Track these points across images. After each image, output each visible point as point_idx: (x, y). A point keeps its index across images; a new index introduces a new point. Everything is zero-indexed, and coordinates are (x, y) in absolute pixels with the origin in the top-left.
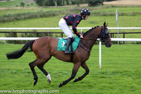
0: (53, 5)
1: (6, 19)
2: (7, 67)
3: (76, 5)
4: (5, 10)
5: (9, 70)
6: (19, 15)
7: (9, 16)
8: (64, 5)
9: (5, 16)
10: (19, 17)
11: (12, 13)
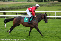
0: (42, 1)
1: (22, 7)
2: (22, 29)
3: (52, 2)
4: (21, 3)
5: (23, 30)
6: (27, 6)
7: (23, 6)
8: (47, 1)
9: (21, 6)
10: (27, 7)
11: (24, 5)
